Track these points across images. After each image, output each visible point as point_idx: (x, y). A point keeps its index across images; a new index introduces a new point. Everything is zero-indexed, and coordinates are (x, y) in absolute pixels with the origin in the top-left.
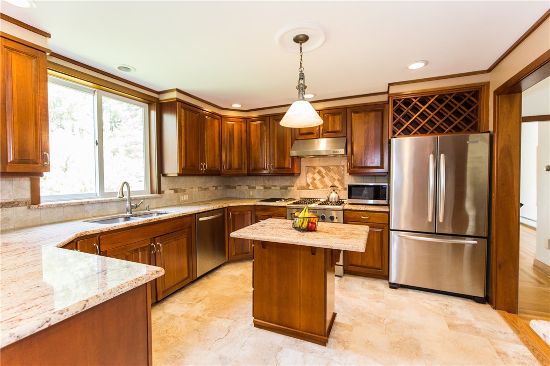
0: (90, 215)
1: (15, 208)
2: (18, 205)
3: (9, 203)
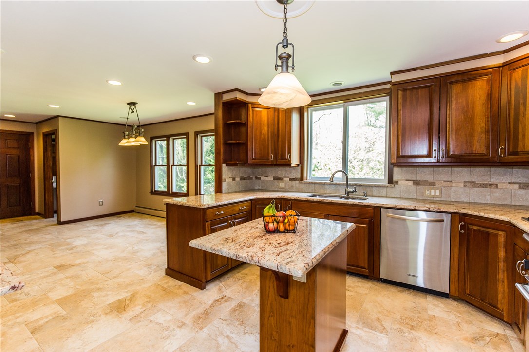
0: (328, 192)
1: (294, 182)
2: (296, 180)
3: (293, 179)
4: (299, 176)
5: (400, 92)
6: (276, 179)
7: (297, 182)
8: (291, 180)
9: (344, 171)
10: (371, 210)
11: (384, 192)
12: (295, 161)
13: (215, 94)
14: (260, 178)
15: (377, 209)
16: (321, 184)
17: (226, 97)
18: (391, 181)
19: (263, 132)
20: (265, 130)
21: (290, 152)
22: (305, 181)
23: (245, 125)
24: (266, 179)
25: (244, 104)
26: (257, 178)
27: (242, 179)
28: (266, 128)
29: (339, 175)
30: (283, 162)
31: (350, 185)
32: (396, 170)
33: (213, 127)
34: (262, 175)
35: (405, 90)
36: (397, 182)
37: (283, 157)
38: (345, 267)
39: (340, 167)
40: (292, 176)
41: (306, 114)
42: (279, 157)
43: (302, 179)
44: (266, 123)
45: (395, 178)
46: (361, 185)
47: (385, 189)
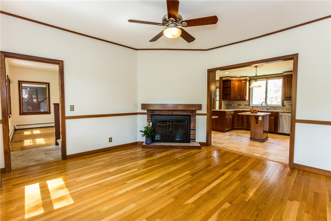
4: (248, 104)
5: (286, 78)
6: (238, 105)
7: (247, 106)
8: (245, 105)
9: (266, 102)
10: (276, 113)
11: (280, 109)
12: (247, 99)
13: (220, 78)
14: (232, 105)
15: (278, 113)
16: (257, 106)
17: (224, 79)
18: (283, 105)
19: (236, 89)
20: (237, 89)
21: (246, 96)
22: (250, 105)
23: (230, 87)
24: (234, 105)
25: (230, 81)
26: (230, 105)
27: (226, 105)
28: (237, 88)
29: (264, 104)
30: (243, 99)
31: (268, 107)
32: (285, 102)
33: (219, 86)
34: (232, 104)
35: (288, 77)
36: (285, 106)
37: (243, 97)
38: (268, 130)
39: (264, 101)
40: (245, 104)
41: (251, 82)
42: (242, 97)
43: (249, 105)
44: (237, 86)
45: (285, 104)
46: (272, 107)
47: (281, 108)
